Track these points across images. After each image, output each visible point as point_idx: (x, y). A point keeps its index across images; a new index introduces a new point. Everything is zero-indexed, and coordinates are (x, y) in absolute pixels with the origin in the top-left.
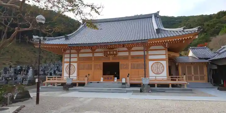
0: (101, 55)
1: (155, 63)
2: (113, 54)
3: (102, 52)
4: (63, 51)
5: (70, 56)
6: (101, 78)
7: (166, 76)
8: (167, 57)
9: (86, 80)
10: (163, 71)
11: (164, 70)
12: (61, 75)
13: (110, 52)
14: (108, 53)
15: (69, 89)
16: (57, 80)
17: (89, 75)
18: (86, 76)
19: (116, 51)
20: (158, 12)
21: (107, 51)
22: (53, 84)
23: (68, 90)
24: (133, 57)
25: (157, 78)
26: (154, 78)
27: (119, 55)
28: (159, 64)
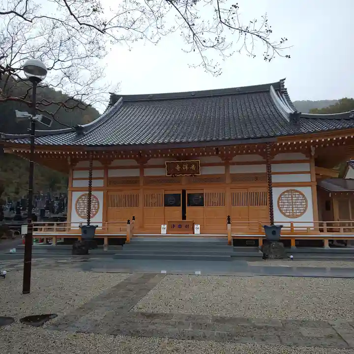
0: (162, 172)
1: (286, 192)
2: (189, 171)
3: (164, 166)
4: (69, 163)
5: (91, 175)
6: (162, 226)
7: (312, 221)
8: (314, 180)
9: (129, 230)
10: (305, 211)
11: (306, 208)
12: (64, 219)
13: (181, 165)
14: (178, 168)
15: (90, 251)
16: (57, 230)
17: (134, 219)
18: (129, 221)
19: (196, 164)
20: (283, 81)
21: (175, 164)
22: (45, 240)
23: (86, 253)
24: (235, 178)
25: (295, 225)
26: (289, 225)
27: (204, 173)
28: (296, 193)
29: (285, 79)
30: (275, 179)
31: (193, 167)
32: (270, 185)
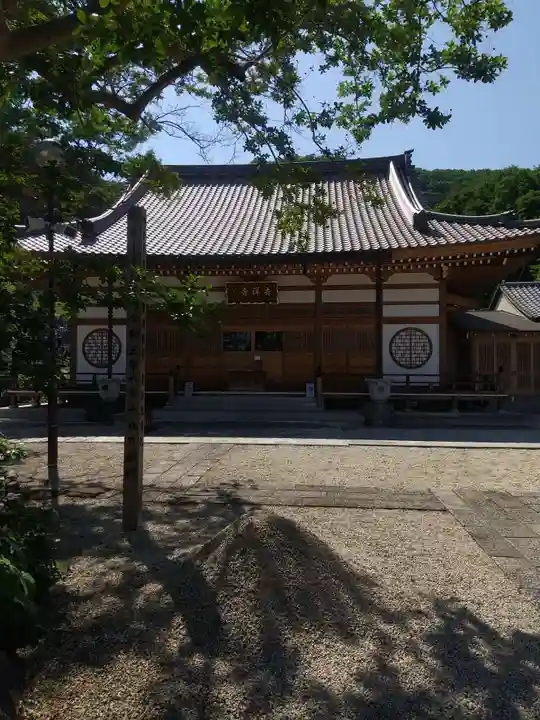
1: (403, 330)
2: (262, 298)
3: (223, 289)
7: (438, 373)
9: (171, 386)
10: (428, 359)
11: (430, 354)
13: (250, 288)
14: (245, 292)
18: (171, 371)
19: (273, 287)
20: (409, 153)
21: (241, 286)
23: (108, 419)
25: (412, 379)
26: (404, 378)
27: (282, 301)
28: (418, 333)
29: (412, 151)
30: (387, 311)
31: (268, 291)
32: (380, 321)
